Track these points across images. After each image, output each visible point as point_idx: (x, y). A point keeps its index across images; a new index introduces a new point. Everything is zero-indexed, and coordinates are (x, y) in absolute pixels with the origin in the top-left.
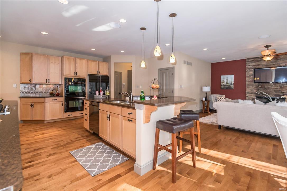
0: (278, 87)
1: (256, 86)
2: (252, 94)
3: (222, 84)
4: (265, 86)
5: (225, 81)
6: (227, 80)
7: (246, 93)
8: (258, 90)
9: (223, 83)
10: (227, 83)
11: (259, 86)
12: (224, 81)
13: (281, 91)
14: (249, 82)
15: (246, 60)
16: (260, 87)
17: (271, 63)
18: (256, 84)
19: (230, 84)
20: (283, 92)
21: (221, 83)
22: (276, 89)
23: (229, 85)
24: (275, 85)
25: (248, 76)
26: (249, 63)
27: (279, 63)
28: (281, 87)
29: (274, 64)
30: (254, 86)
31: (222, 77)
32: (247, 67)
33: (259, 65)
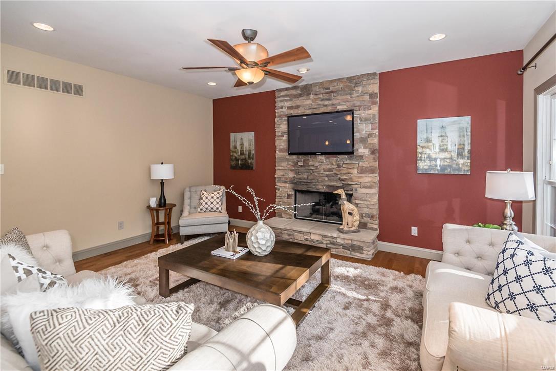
0: (333, 167)
1: (294, 162)
2: (286, 182)
3: (232, 156)
4: (311, 163)
5: (239, 148)
6: (242, 145)
7: (276, 180)
8: (297, 173)
9: (235, 154)
10: (242, 154)
11: (299, 164)
12: (235, 147)
13: (339, 176)
14: (281, 150)
15: (274, 92)
16: (302, 166)
17: (320, 103)
18: (294, 157)
19: (247, 157)
20: (343, 180)
21: (231, 154)
22: (330, 170)
23: (245, 159)
24: (328, 160)
25: (279, 136)
26: (281, 101)
27: (335, 102)
28: (339, 166)
29: (326, 106)
30: (290, 163)
31: (232, 135)
32: (278, 112)
33: (298, 107)
